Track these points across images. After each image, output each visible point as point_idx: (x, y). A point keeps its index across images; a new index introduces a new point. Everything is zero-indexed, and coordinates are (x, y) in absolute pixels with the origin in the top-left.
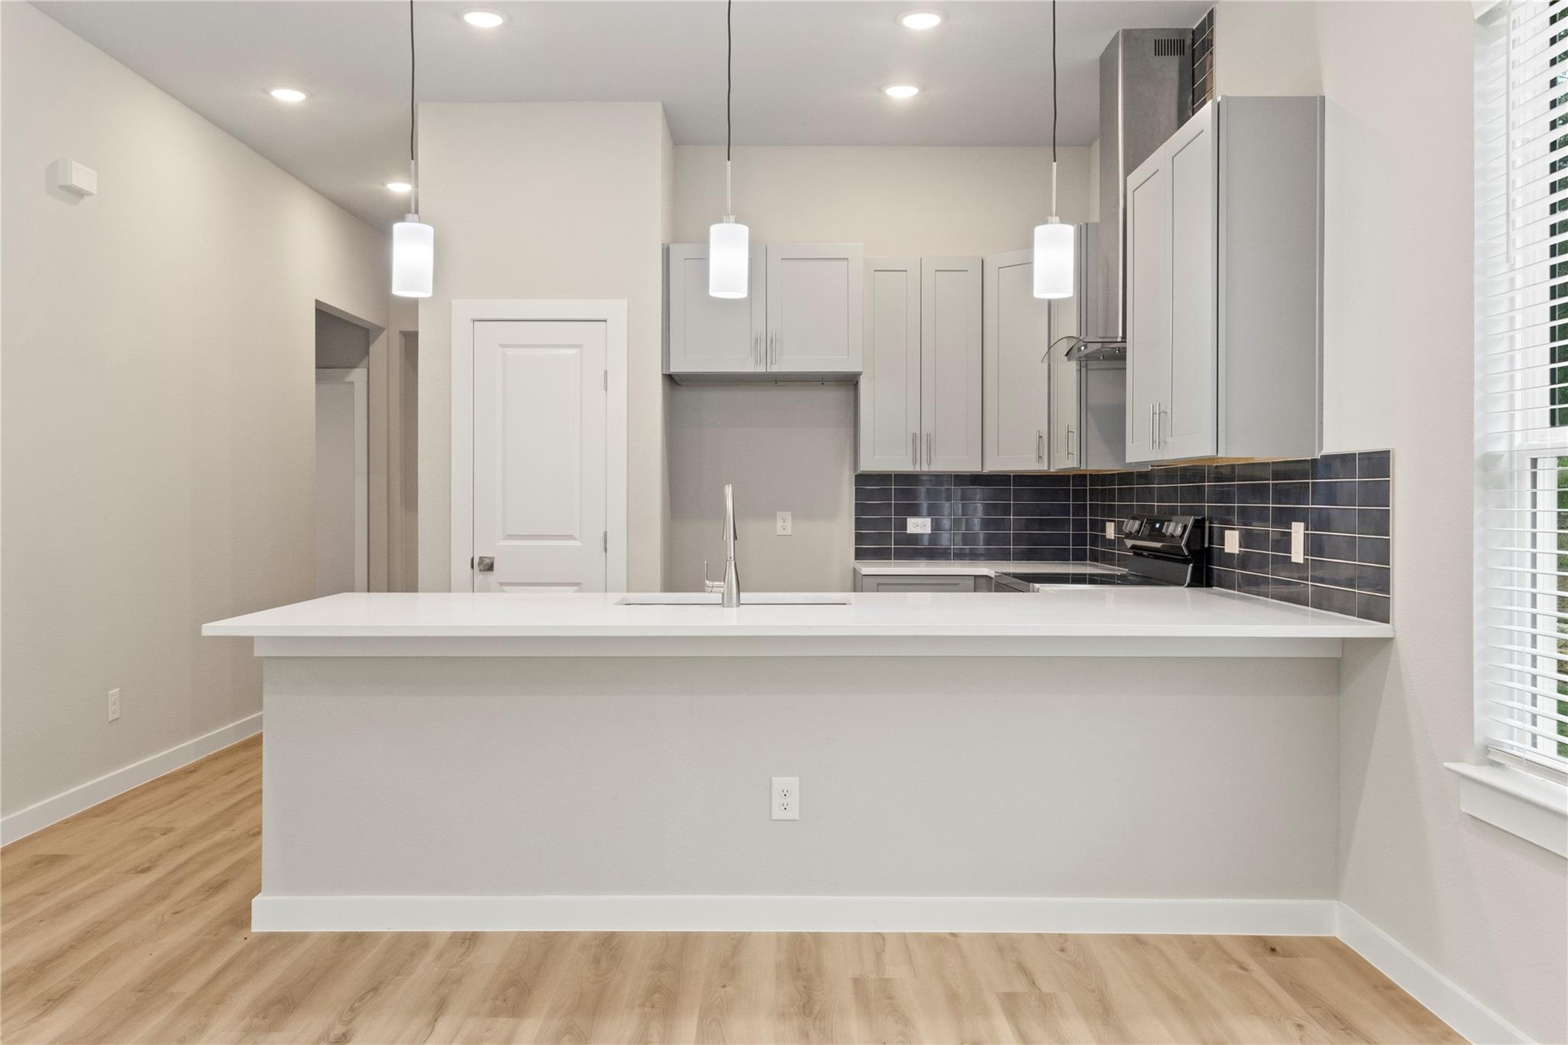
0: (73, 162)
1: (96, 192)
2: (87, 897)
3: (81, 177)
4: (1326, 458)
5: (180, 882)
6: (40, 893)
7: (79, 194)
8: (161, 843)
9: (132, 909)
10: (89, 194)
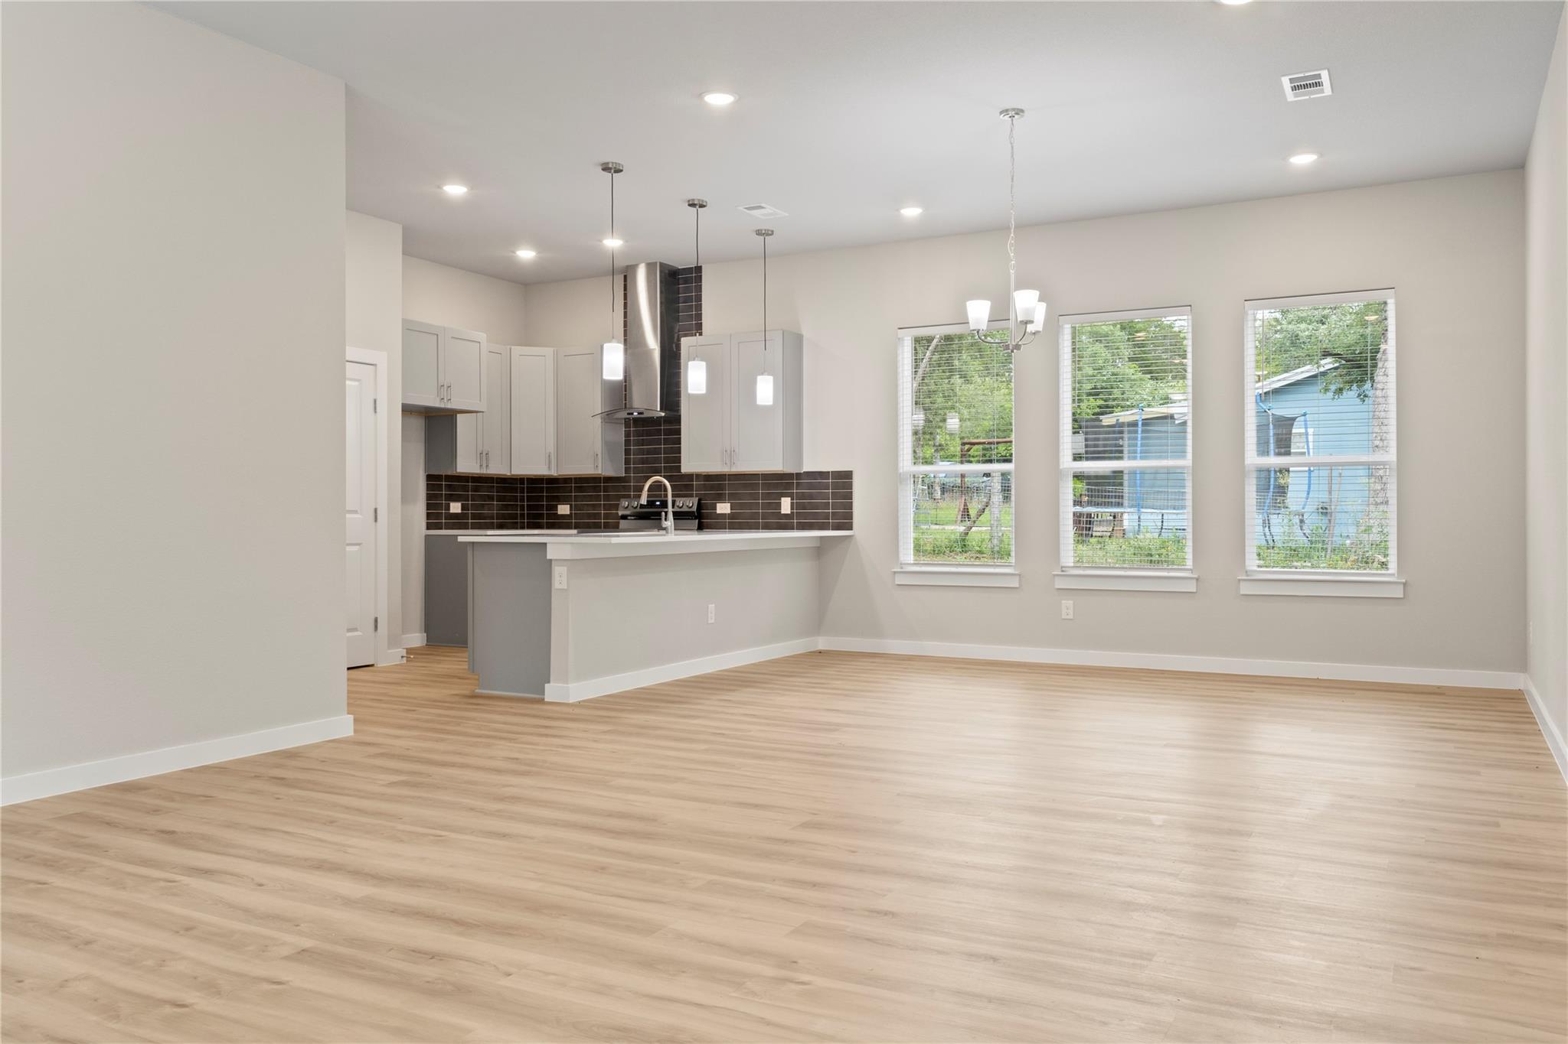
4: (804, 472)
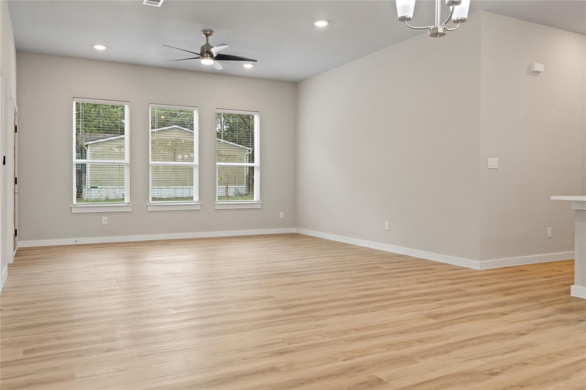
0: (536, 63)
1: (543, 71)
2: (528, 279)
3: (539, 67)
5: (556, 282)
6: (516, 276)
7: (538, 73)
8: (557, 273)
9: (538, 284)
10: (541, 72)
